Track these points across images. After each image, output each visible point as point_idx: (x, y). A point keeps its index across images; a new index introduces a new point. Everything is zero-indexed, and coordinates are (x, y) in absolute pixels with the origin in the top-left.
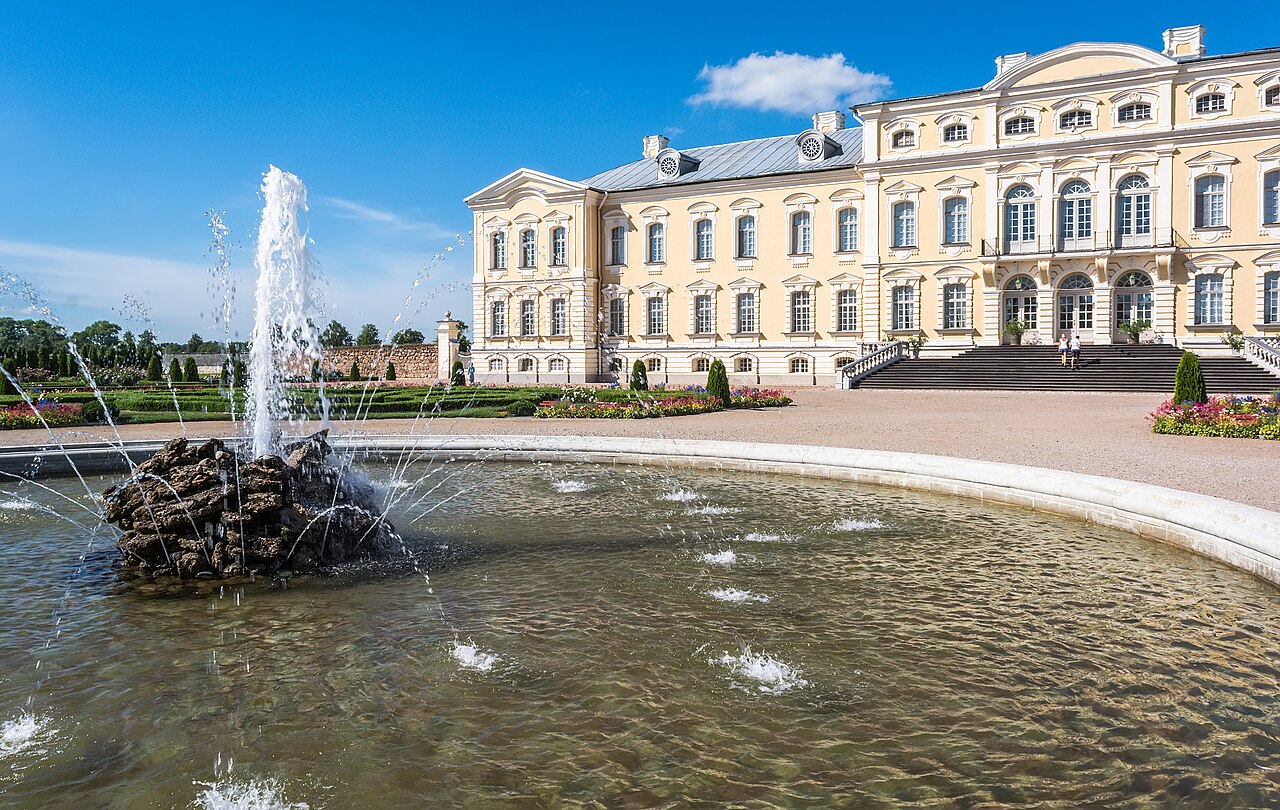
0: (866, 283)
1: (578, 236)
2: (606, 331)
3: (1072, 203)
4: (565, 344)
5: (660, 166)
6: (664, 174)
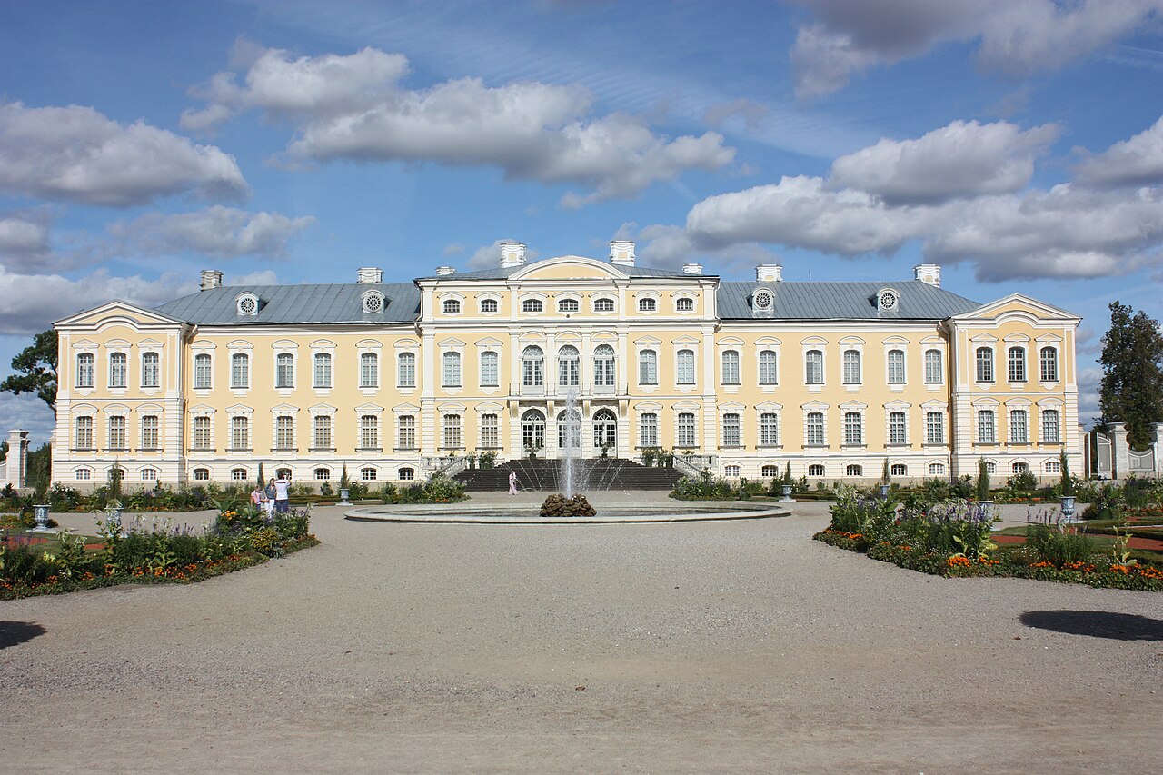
0: (423, 411)
1: (172, 362)
2: (191, 444)
3: (566, 362)
4: (158, 456)
5: (239, 305)
6: (242, 311)
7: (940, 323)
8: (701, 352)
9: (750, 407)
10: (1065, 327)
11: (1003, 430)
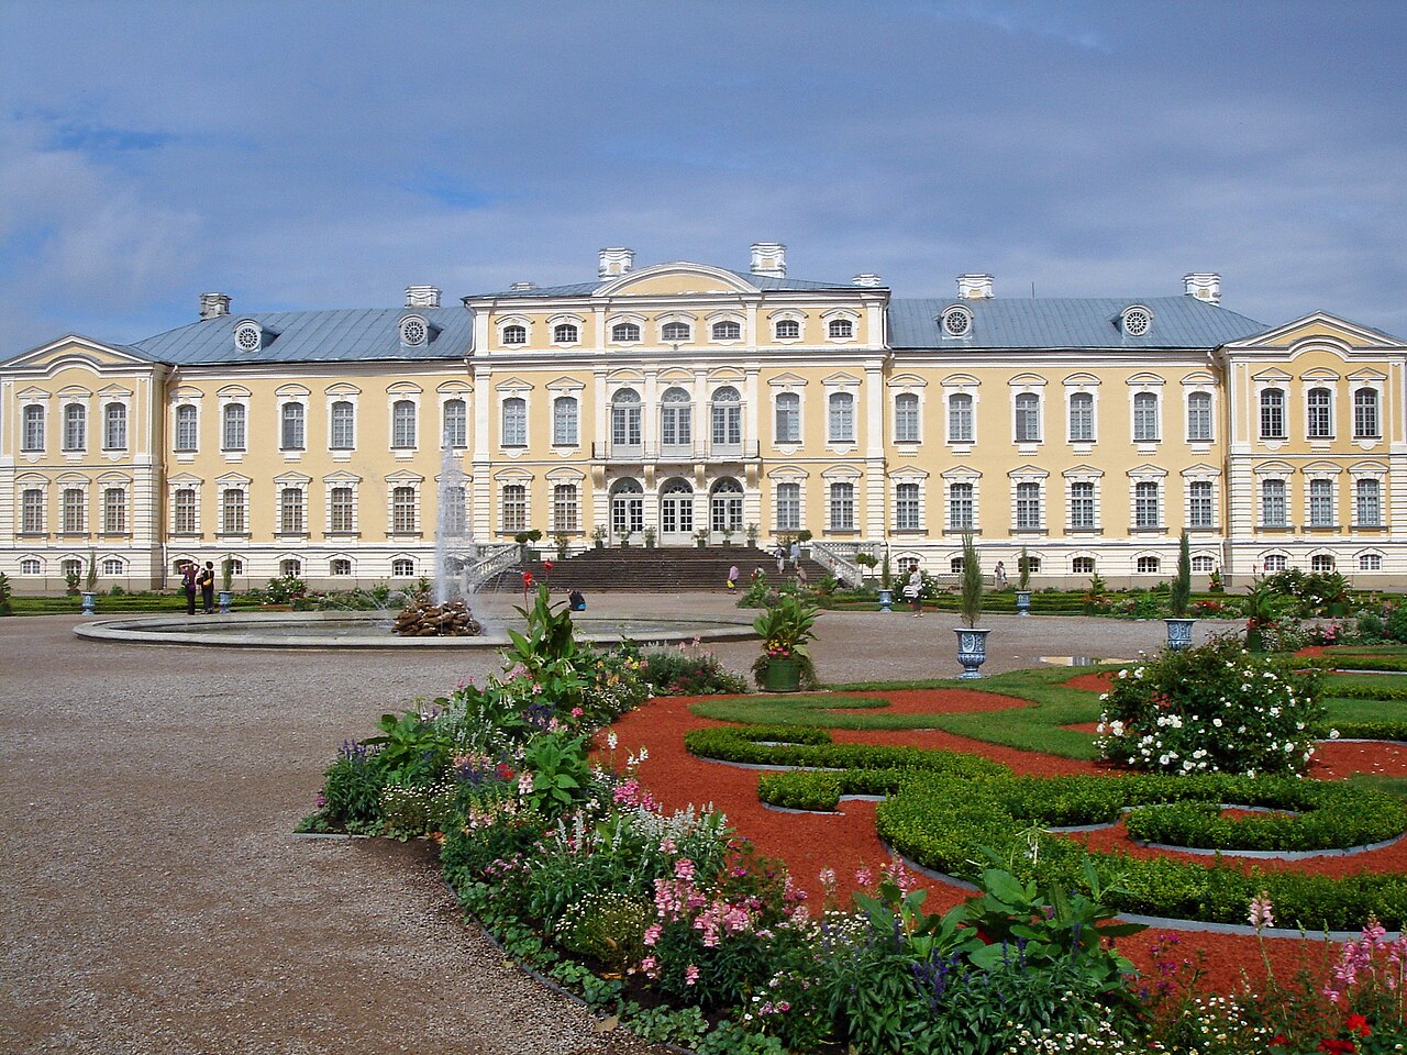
0: (475, 481)
1: (142, 415)
2: (171, 527)
3: (673, 411)
4: (124, 543)
5: (237, 338)
6: (241, 347)
7: (1209, 354)
8: (864, 396)
9: (935, 476)
10: (1390, 359)
11: (1297, 508)
